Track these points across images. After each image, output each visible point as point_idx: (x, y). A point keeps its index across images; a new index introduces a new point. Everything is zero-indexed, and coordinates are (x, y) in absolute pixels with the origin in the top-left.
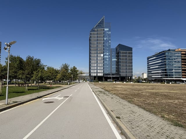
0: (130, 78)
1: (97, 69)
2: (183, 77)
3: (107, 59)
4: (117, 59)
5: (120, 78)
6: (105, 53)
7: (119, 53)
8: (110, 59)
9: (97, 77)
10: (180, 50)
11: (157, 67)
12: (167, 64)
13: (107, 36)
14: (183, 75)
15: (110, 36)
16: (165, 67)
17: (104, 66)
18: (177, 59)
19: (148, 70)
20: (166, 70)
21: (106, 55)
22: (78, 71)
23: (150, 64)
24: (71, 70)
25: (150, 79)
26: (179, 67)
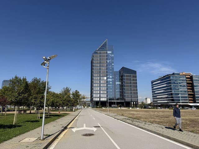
0: (136, 103)
1: (100, 93)
2: (190, 102)
3: (110, 83)
4: (121, 83)
5: (125, 103)
6: (108, 76)
7: (123, 76)
8: (114, 82)
9: (100, 102)
10: (184, 74)
11: (162, 91)
12: (172, 88)
13: (110, 59)
14: (190, 100)
15: (113, 59)
16: (171, 91)
17: (107, 90)
18: (182, 83)
19: (153, 94)
20: (172, 94)
21: (109, 78)
22: (80, 95)
23: (154, 88)
24: (73, 94)
25: (155, 104)
26: (185, 92)
